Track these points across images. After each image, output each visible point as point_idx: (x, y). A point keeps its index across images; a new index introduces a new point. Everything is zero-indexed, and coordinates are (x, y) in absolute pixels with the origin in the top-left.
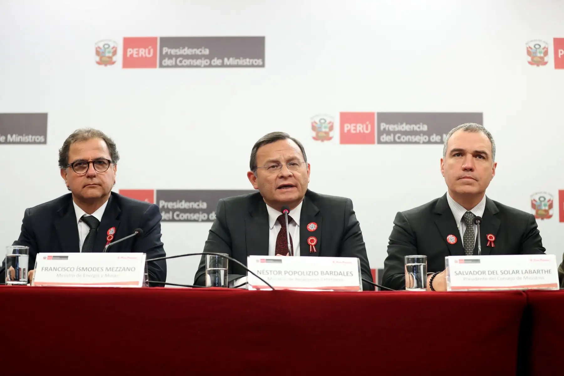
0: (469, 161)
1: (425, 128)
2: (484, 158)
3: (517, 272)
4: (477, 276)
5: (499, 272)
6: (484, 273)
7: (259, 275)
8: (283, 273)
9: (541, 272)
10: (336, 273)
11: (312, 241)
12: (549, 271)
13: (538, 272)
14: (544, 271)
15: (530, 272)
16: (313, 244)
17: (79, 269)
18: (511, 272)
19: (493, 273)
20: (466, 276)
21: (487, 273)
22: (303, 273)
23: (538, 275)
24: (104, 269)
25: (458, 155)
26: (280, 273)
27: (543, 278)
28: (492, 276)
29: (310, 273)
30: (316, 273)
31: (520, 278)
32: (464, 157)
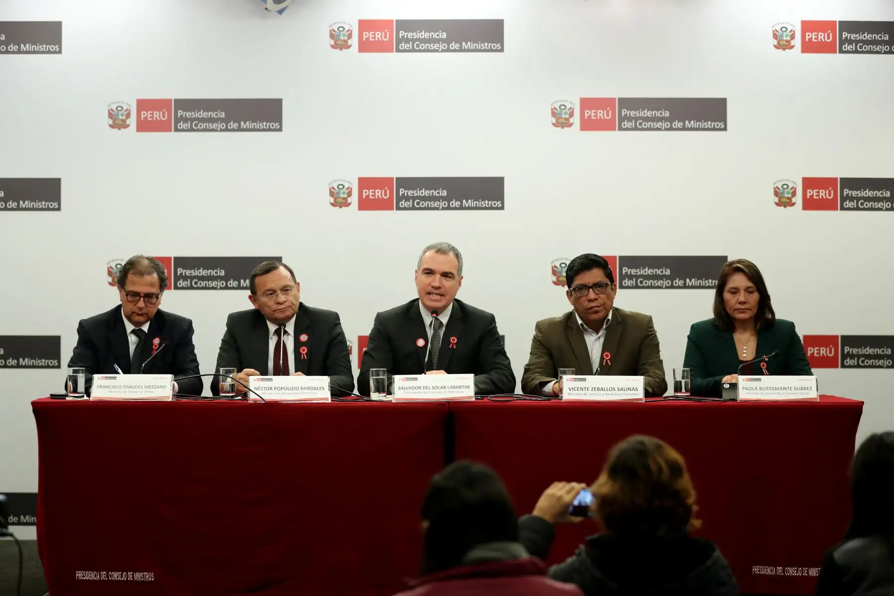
0: (436, 280)
1: (445, 193)
2: (450, 277)
3: (445, 387)
4: (415, 390)
5: (431, 387)
6: (420, 388)
7: (254, 391)
8: (273, 389)
9: (462, 387)
10: (312, 388)
11: (303, 350)
12: (468, 387)
13: (460, 387)
14: (464, 387)
15: (454, 387)
16: (304, 353)
17: (125, 387)
18: (440, 388)
19: (426, 388)
20: (406, 391)
21: (422, 388)
22: (288, 389)
23: (460, 390)
24: (144, 387)
25: (428, 273)
26: (271, 388)
27: (462, 392)
28: (426, 390)
29: (293, 389)
30: (297, 389)
31: (446, 392)
32: (433, 276)
